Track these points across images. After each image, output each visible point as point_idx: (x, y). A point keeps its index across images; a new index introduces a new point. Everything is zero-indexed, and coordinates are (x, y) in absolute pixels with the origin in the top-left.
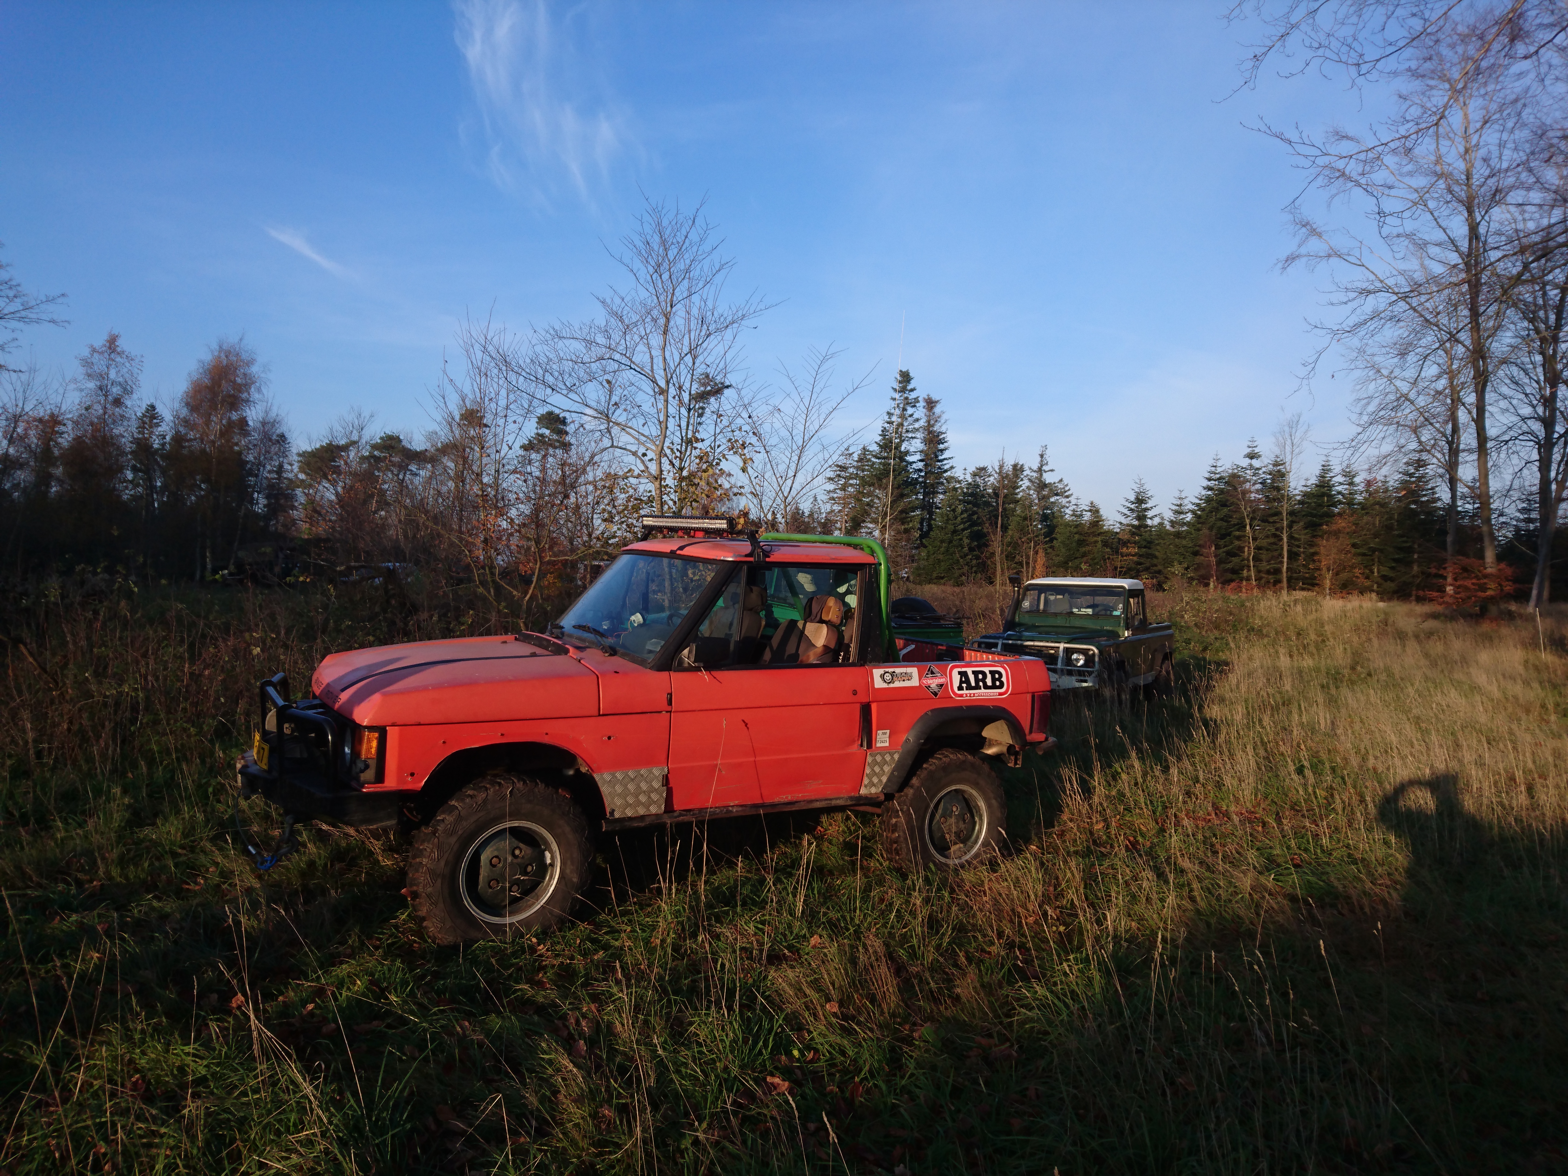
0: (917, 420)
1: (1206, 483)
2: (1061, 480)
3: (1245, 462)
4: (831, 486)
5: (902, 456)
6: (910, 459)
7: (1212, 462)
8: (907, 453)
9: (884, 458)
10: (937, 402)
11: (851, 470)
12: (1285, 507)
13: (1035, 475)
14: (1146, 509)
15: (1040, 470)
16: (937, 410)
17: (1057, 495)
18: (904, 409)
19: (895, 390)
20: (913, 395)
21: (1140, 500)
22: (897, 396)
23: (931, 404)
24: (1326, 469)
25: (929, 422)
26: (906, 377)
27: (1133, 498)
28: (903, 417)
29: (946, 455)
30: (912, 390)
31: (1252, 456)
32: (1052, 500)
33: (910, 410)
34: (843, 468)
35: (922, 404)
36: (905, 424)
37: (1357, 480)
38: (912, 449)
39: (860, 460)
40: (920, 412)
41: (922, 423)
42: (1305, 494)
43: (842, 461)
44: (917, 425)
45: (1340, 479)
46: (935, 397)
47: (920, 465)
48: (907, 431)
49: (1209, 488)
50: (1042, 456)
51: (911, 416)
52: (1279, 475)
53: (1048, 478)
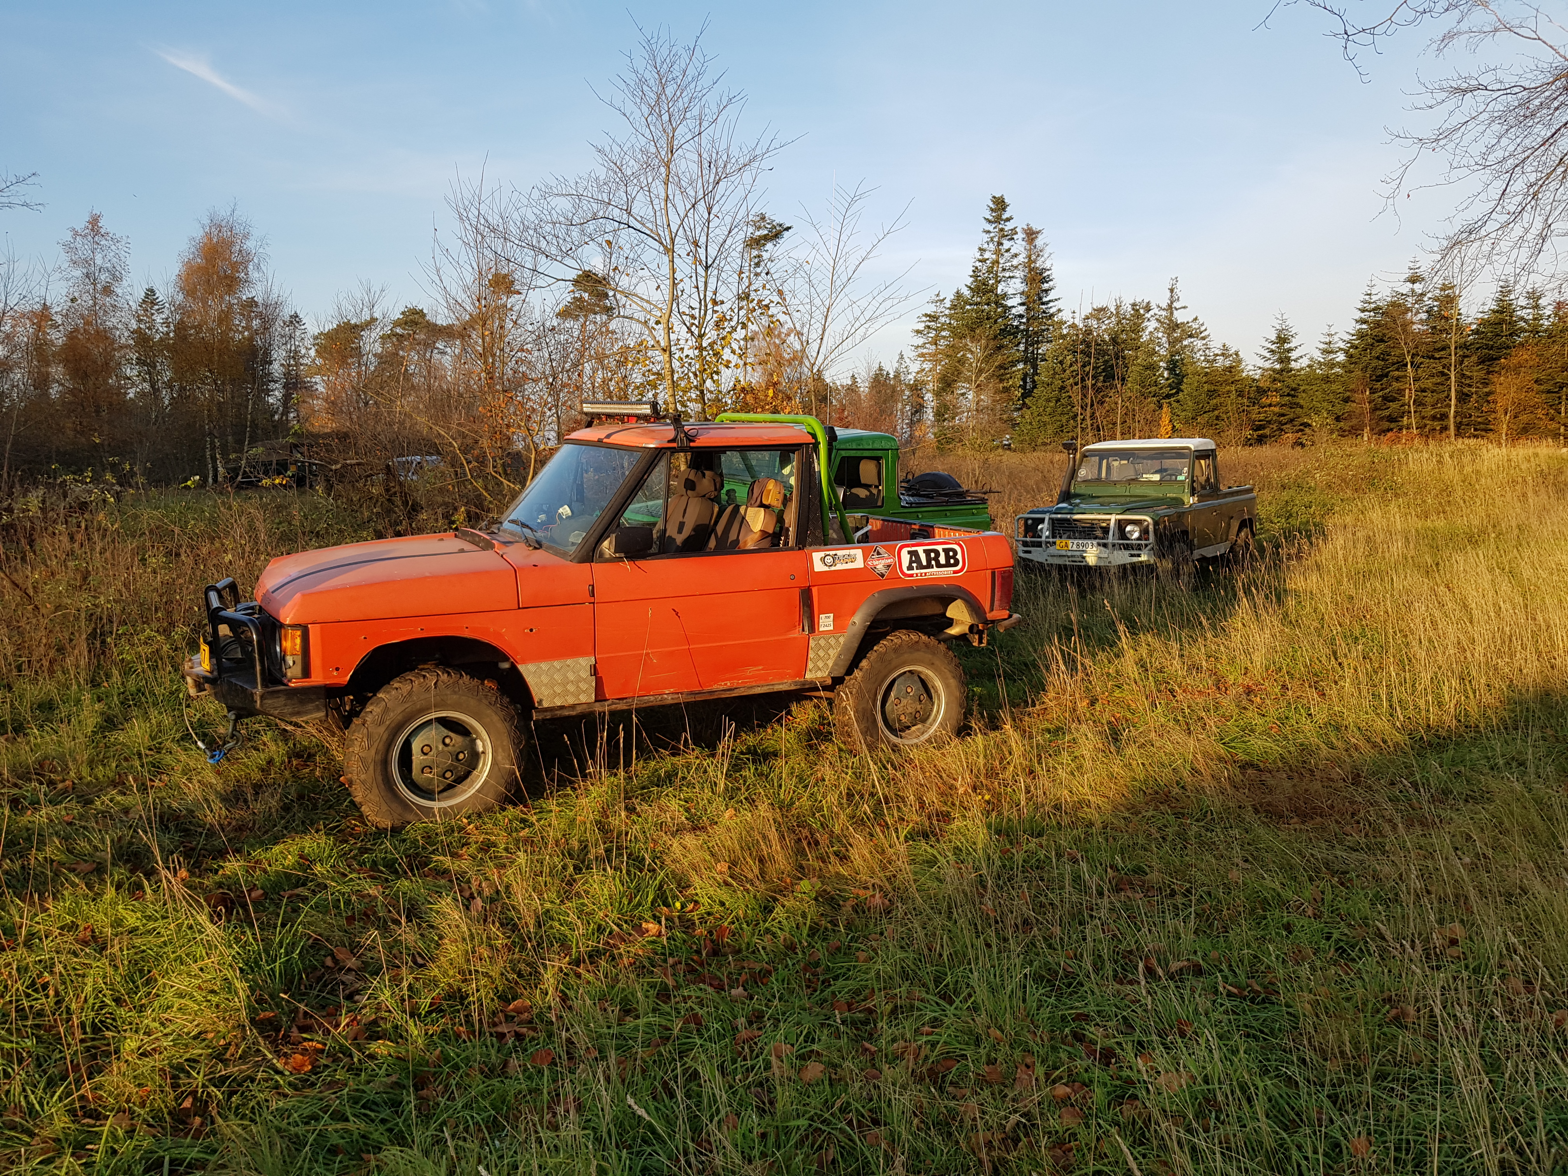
0: (1016, 255)
1: (1359, 315)
2: (1196, 319)
3: (1406, 288)
4: (920, 341)
5: (999, 300)
6: (1009, 303)
7: (1367, 290)
8: (1005, 296)
9: (977, 304)
10: (1038, 233)
11: (942, 320)
12: (1453, 339)
13: (1164, 313)
14: (1290, 350)
15: (1170, 307)
16: (1039, 242)
17: (1191, 336)
18: (1000, 244)
19: (990, 221)
20: (1009, 226)
21: (1282, 339)
22: (990, 227)
23: (1031, 235)
24: (1506, 291)
25: (1029, 257)
26: (1000, 205)
27: (1273, 337)
28: (998, 252)
29: (1052, 295)
30: (1008, 220)
31: (1413, 280)
32: (1185, 343)
33: (1007, 244)
34: (933, 318)
35: (1020, 235)
36: (1001, 261)
37: (1543, 302)
38: (1010, 291)
39: (953, 307)
40: (1019, 246)
41: (1022, 258)
42: (1483, 323)
43: (931, 309)
44: (1015, 262)
45: (1523, 302)
46: (1035, 227)
47: (1021, 310)
48: (1004, 270)
49: (1363, 321)
50: (1172, 290)
51: (1008, 251)
52: (1448, 300)
53: (1180, 317)
